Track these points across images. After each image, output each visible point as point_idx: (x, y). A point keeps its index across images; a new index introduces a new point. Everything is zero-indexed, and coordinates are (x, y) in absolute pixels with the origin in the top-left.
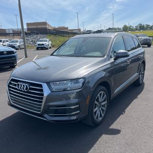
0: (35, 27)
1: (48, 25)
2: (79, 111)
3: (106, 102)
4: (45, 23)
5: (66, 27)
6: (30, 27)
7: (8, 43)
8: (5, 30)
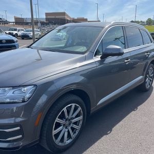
0: (53, 17)
1: (67, 15)
2: (21, 136)
3: (81, 118)
4: (64, 14)
5: (85, 18)
6: (48, 17)
7: (23, 31)
8: (23, 19)
